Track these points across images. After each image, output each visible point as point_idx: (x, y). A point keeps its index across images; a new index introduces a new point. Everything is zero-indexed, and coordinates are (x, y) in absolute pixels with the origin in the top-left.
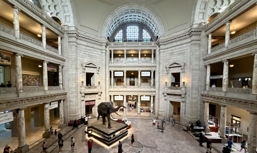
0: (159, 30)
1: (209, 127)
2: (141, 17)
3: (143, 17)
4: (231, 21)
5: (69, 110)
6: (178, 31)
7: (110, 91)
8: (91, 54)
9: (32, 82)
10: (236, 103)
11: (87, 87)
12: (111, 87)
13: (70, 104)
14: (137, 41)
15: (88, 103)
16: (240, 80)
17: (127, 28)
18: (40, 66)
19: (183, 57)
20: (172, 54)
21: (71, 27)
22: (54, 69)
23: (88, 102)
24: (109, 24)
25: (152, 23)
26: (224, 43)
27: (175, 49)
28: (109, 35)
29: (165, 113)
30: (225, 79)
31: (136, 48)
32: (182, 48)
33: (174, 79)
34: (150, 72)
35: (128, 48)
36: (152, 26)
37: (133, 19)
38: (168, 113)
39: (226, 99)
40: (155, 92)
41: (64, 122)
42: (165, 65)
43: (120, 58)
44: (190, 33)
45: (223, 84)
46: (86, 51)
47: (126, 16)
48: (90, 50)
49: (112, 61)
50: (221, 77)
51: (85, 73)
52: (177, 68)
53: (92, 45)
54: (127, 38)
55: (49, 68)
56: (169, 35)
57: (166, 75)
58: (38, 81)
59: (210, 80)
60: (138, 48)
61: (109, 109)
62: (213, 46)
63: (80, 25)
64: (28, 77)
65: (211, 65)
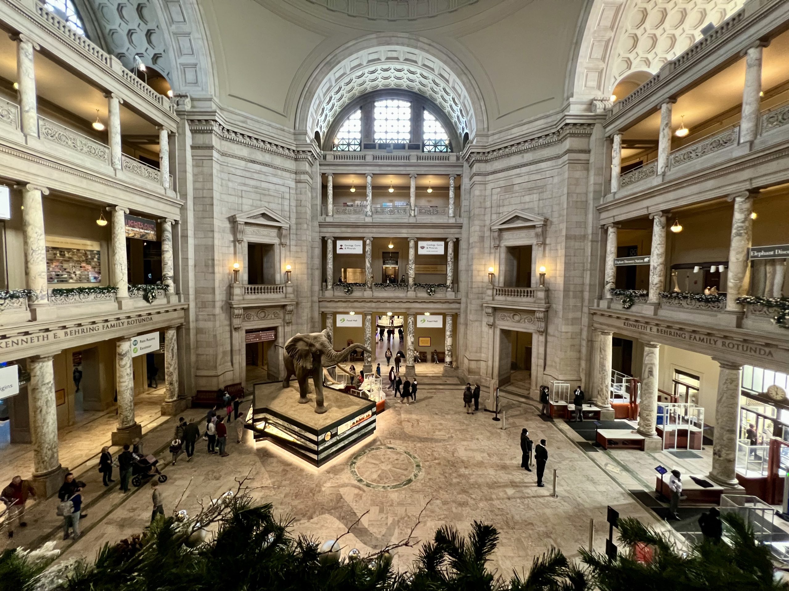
0: (472, 115)
1: (613, 406)
2: (418, 75)
3: (425, 74)
4: (673, 99)
5: (193, 358)
6: (524, 121)
7: (321, 300)
8: (264, 185)
9: (74, 272)
10: (683, 336)
11: (250, 286)
12: (324, 287)
13: (199, 340)
14: (407, 147)
15: (255, 338)
16: (696, 269)
17: (374, 107)
18: (102, 223)
19: (539, 200)
20: (508, 189)
21: (199, 100)
22: (146, 231)
23: (254, 335)
24: (319, 95)
25: (452, 95)
26: (656, 164)
27: (519, 175)
28: (321, 128)
29: (487, 366)
30: (655, 268)
31: (402, 168)
32: (538, 172)
33: (515, 263)
34: (443, 243)
35: (377, 168)
36: (449, 102)
37: (393, 79)
38: (497, 364)
39: (657, 325)
40: (460, 303)
41: (178, 396)
42: (488, 222)
43: (354, 198)
44: (562, 128)
45: (650, 281)
46: (248, 174)
47: (372, 69)
48: (260, 172)
49: (330, 206)
50: (646, 260)
51: (246, 245)
52: (523, 233)
53: (267, 158)
54: (376, 136)
55: (130, 228)
56: (500, 132)
57: (490, 253)
58: (94, 268)
59: (615, 269)
60: (408, 169)
61: (319, 356)
62: (625, 170)
63: (229, 95)
64: (63, 255)
65: (620, 226)
